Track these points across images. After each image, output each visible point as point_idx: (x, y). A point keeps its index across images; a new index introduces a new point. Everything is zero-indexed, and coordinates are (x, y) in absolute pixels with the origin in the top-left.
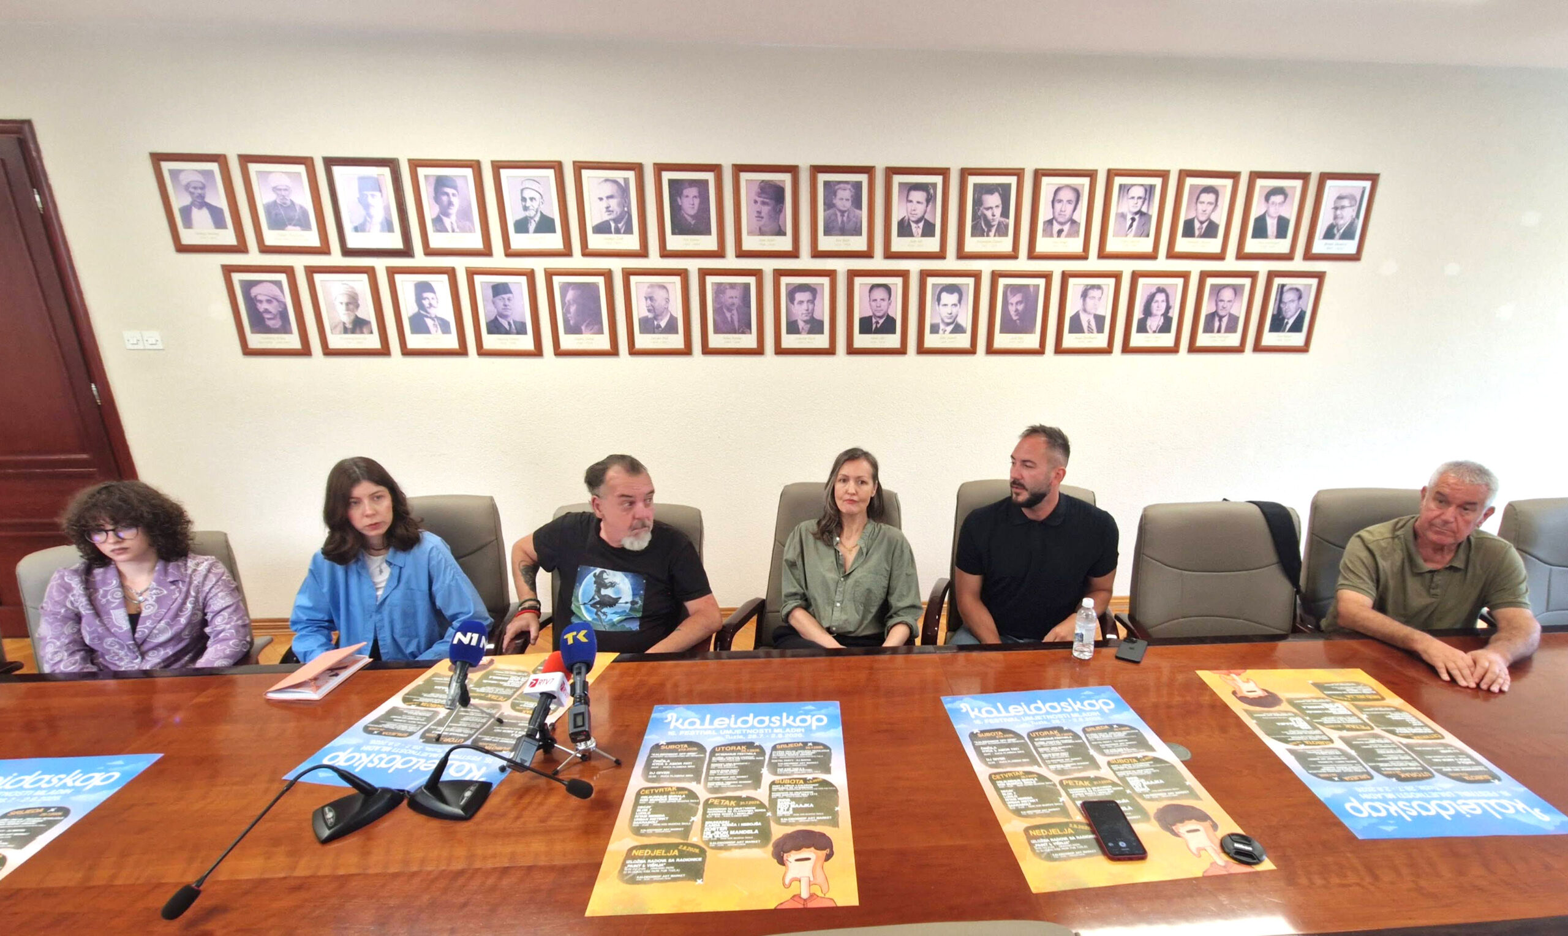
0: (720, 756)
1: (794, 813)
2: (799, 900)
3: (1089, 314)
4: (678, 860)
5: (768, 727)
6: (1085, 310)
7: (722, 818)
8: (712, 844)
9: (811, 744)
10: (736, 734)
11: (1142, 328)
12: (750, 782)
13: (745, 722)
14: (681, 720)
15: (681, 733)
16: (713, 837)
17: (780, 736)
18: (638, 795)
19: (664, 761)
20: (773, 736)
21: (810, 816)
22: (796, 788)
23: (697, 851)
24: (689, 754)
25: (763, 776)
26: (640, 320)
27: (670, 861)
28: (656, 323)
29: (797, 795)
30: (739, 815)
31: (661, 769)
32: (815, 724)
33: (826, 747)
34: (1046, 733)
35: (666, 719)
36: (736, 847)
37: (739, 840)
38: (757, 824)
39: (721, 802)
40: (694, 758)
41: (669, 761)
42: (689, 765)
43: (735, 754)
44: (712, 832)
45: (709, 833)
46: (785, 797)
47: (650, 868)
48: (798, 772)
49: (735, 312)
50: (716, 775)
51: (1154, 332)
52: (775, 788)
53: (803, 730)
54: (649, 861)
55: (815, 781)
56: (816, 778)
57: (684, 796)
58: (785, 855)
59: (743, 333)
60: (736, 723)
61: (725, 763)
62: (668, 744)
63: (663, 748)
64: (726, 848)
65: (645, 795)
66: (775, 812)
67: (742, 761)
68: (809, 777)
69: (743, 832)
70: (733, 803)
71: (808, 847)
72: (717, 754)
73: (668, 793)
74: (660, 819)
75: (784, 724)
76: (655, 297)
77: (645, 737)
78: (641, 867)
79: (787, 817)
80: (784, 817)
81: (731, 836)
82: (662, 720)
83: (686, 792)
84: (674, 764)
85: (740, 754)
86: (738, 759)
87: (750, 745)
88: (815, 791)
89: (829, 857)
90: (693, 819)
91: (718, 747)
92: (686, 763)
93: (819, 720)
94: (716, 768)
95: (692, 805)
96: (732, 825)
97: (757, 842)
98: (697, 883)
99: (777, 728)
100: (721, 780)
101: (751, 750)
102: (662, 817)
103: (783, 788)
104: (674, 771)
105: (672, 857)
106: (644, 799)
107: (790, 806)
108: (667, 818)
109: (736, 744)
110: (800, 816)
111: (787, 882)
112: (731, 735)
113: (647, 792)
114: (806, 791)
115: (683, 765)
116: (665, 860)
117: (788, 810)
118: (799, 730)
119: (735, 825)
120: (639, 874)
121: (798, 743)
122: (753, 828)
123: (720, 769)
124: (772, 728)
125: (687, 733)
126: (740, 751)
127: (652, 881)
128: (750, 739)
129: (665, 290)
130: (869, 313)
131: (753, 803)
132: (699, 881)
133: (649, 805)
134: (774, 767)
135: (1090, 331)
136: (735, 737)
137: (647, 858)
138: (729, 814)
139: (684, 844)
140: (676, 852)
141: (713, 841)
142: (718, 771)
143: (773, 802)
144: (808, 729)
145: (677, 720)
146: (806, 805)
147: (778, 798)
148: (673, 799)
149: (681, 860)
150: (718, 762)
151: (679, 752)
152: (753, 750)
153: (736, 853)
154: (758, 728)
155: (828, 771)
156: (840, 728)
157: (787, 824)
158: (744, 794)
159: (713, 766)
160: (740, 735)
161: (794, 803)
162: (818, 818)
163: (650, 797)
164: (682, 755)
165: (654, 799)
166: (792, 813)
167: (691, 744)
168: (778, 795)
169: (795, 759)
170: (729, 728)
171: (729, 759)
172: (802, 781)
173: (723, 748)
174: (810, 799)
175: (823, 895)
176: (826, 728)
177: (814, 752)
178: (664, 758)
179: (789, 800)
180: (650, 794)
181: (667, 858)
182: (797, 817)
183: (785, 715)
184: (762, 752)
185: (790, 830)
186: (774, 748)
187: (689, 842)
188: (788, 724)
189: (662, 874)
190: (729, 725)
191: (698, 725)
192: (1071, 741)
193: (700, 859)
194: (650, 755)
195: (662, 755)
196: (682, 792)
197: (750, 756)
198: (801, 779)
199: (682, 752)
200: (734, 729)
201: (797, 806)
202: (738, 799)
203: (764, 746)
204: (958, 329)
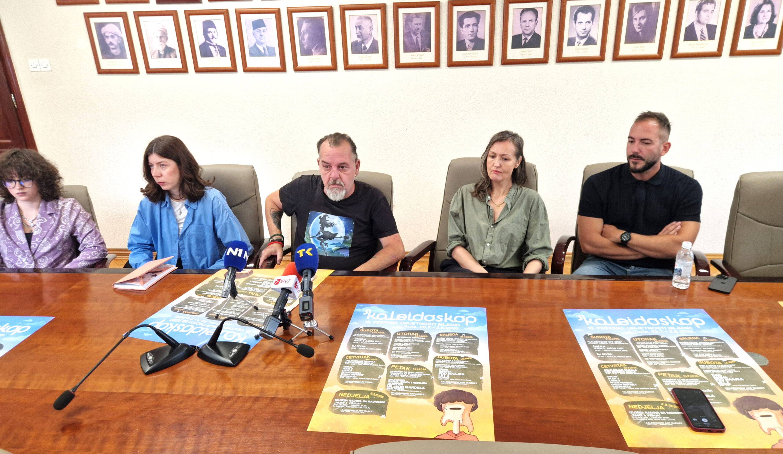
0: (400, 338)
1: (450, 378)
2: (452, 434)
3: (703, 24)
4: (369, 401)
5: (434, 321)
6: (699, 21)
7: (400, 378)
8: (393, 394)
9: (464, 335)
10: (412, 325)
11: (749, 34)
12: (420, 356)
13: (419, 318)
14: (374, 314)
15: (374, 322)
16: (394, 389)
17: (442, 328)
18: (344, 359)
19: (362, 339)
20: (438, 328)
21: (462, 381)
22: (452, 362)
23: (382, 397)
24: (379, 336)
25: (430, 353)
26: (352, 44)
27: (364, 401)
28: (363, 45)
29: (453, 367)
30: (412, 376)
31: (360, 344)
32: (467, 322)
33: (475, 337)
34: (646, 339)
35: (365, 312)
36: (409, 397)
37: (411, 392)
38: (424, 383)
39: (399, 367)
40: (382, 338)
41: (365, 339)
42: (379, 342)
43: (410, 338)
44: (393, 386)
45: (391, 386)
46: (444, 368)
47: (350, 405)
48: (454, 352)
49: (419, 35)
50: (397, 350)
51: (760, 37)
52: (437, 361)
53: (459, 325)
54: (350, 400)
55: (467, 358)
56: (467, 357)
57: (375, 362)
58: (443, 405)
59: (425, 51)
60: (412, 318)
61: (403, 343)
62: (365, 328)
63: (361, 330)
64: (402, 397)
65: (348, 359)
66: (437, 377)
67: (415, 342)
68: (462, 356)
69: (414, 388)
70: (408, 369)
71: (460, 401)
72: (398, 337)
73: (364, 359)
74: (358, 375)
75: (446, 321)
76: (363, 26)
77: (350, 323)
78: (345, 404)
79: (446, 381)
80: (443, 380)
81: (406, 389)
82: (362, 313)
83: (376, 360)
84: (368, 341)
85: (414, 338)
86: (413, 341)
87: (421, 333)
88: (466, 365)
89: (474, 409)
90: (380, 376)
91: (399, 332)
92: (377, 341)
93: (471, 319)
94: (397, 346)
95: (380, 368)
96: (407, 382)
97: (423, 394)
98: (381, 417)
99: (440, 323)
100: (400, 354)
101: (422, 336)
102: (360, 374)
103: (443, 362)
104: (369, 346)
105: (365, 399)
106: (348, 362)
107: (447, 373)
108: (363, 375)
109: (412, 332)
110: (455, 381)
111: (444, 422)
112: (408, 325)
113: (350, 357)
114: (460, 365)
115: (374, 342)
116: (360, 401)
117: (446, 376)
118: (456, 325)
119: (409, 383)
120: (343, 408)
121: (455, 333)
122: (422, 386)
123: (400, 347)
124: (437, 323)
125: (378, 322)
126: (414, 336)
127: (351, 413)
128: (420, 329)
129: (369, 20)
130: (519, 32)
131: (422, 369)
132: (383, 416)
133: (351, 365)
134: (437, 348)
135: (703, 38)
136: (411, 327)
137: (349, 399)
138: (405, 375)
139: (373, 392)
140: (368, 397)
141: (393, 392)
142: (398, 348)
143: (436, 370)
144: (463, 325)
145: (372, 314)
146: (459, 374)
147: (439, 367)
148: (367, 363)
149: (371, 402)
150: (398, 342)
151: (372, 334)
152: (423, 336)
153: (409, 401)
154: (428, 322)
155: (476, 352)
156: (486, 326)
157: (445, 385)
158: (416, 363)
159: (395, 344)
160: (414, 325)
161: (451, 372)
162: (467, 383)
163: (352, 361)
164: (374, 336)
165: (354, 362)
166: (449, 378)
167: (380, 329)
168: (440, 365)
169: (452, 344)
170: (407, 320)
171: (407, 340)
172: (457, 358)
173: (402, 333)
174: (462, 370)
175: (469, 433)
176: (476, 325)
177: (466, 340)
178: (362, 337)
179: (447, 370)
180: (352, 359)
181: (362, 399)
182: (452, 381)
183: (446, 314)
184: (429, 337)
185: (447, 389)
186: (438, 335)
187: (377, 390)
188: (448, 320)
189: (358, 409)
190: (407, 319)
191: (386, 317)
192: (666, 346)
193: (384, 402)
194: (352, 335)
195: (361, 335)
196: (373, 359)
197: (421, 339)
198: (456, 357)
199: (374, 334)
200: (410, 322)
201: (453, 374)
202: (412, 366)
203: (431, 334)
204: (590, 41)
